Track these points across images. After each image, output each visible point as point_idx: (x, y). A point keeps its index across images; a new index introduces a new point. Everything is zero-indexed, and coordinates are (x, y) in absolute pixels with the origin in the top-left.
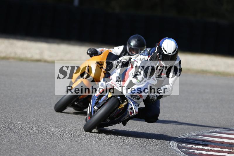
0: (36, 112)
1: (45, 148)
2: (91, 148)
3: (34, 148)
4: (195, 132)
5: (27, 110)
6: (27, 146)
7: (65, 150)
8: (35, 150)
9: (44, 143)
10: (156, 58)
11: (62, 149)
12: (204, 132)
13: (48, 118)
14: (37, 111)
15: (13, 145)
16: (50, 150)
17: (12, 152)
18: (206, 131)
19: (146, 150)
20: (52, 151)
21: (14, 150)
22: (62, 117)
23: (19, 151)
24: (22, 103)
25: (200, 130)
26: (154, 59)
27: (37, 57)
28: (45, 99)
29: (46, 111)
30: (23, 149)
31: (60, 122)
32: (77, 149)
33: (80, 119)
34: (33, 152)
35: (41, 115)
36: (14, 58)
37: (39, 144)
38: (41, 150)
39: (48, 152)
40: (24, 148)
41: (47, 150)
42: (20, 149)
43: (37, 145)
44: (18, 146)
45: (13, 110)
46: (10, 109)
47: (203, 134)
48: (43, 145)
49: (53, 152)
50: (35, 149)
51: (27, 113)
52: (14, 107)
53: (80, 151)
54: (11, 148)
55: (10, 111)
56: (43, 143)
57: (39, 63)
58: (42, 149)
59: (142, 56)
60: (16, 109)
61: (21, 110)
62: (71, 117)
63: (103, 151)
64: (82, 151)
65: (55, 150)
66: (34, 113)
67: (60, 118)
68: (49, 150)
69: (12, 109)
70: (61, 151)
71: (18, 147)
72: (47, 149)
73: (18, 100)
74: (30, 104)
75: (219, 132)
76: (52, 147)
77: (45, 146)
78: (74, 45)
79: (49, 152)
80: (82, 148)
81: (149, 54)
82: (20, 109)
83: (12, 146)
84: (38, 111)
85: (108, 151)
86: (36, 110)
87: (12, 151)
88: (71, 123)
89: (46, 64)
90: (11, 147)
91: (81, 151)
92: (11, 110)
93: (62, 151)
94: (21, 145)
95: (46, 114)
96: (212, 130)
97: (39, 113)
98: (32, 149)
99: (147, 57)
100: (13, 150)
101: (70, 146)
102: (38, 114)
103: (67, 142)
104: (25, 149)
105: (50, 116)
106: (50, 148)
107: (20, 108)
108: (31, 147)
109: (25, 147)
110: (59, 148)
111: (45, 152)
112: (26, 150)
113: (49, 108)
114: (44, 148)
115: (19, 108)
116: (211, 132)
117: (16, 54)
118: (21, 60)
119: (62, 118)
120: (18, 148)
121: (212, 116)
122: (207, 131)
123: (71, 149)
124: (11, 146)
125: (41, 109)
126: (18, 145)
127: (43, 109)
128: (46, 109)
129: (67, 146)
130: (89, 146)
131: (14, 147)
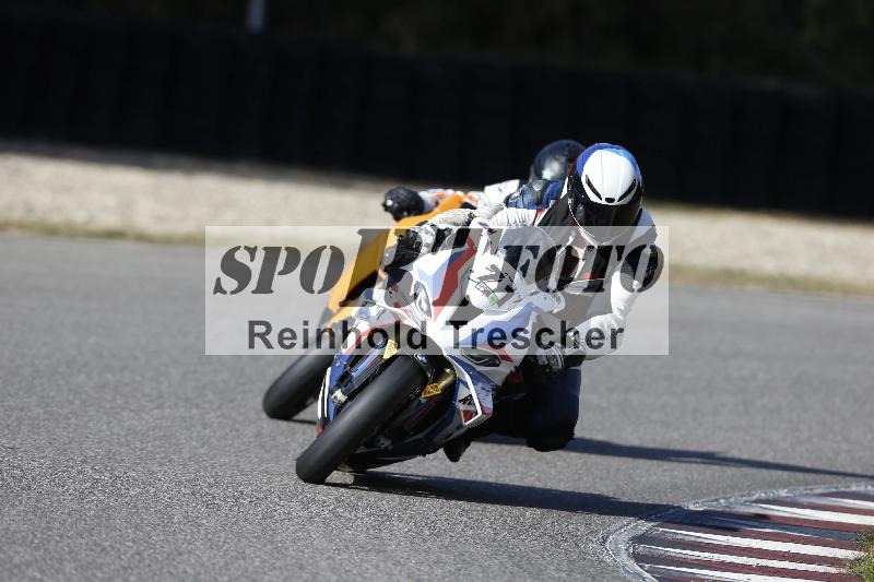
0: (104, 427)
1: (140, 562)
2: (311, 561)
3: (99, 561)
4: (700, 501)
5: (73, 420)
6: (70, 553)
7: (214, 569)
8: (100, 567)
9: (133, 541)
10: (565, 218)
11: (203, 565)
12: (732, 500)
13: (150, 449)
14: (110, 422)
15: (20, 549)
16: (159, 566)
17: (16, 575)
18: (742, 496)
19: (516, 569)
20: (165, 570)
21: (24, 568)
22: (202, 447)
23: (43, 572)
24: (52, 394)
25: (717, 494)
26: (559, 220)
27: (109, 220)
28: (138, 378)
29: (144, 423)
30: (57, 566)
31: (196, 463)
32: (257, 564)
33: (268, 451)
34: (95, 576)
35: (126, 436)
36: (22, 226)
37: (118, 545)
38: (125, 568)
39: (151, 574)
40: (61, 561)
41: (147, 569)
42: (47, 564)
43: (109, 549)
44: (39, 554)
45: (20, 420)
46: (9, 417)
47: (727, 507)
48: (132, 552)
49: (168, 575)
50: (102, 564)
51: (71, 430)
52: (22, 410)
53: (271, 570)
54: (14, 561)
55: (9, 422)
56: (130, 544)
57: (118, 244)
58: (126, 565)
59: (512, 209)
60: (29, 414)
61: (48, 419)
62: (236, 445)
63: (355, 572)
64: (277, 572)
65: (176, 568)
66: (99, 431)
67: (196, 448)
68: (153, 566)
69: (15, 414)
70: (199, 574)
71: (39, 558)
72: (147, 562)
73: (36, 382)
74: (84, 396)
75: (789, 500)
76: (165, 555)
77: (138, 554)
78: (248, 175)
79: (155, 574)
80: (277, 559)
81: (539, 204)
82: (46, 416)
83: (15, 552)
84: (112, 425)
85: (373, 570)
86: (105, 418)
87: (16, 571)
88: (238, 466)
89: (144, 247)
90: (11, 558)
91: (271, 573)
92: (13, 419)
93: (202, 572)
94: (51, 548)
95: (143, 435)
96: (763, 495)
97: (115, 431)
98: (90, 564)
99: (532, 212)
100: (18, 567)
101: (234, 554)
102: (112, 433)
103: (222, 539)
104: (66, 563)
105: (158, 442)
106: (157, 560)
107: (45, 412)
108: (87, 555)
109: (67, 556)
110: (193, 561)
111: (140, 574)
112: (69, 567)
113: (155, 412)
114: (136, 562)
115: (42, 411)
116: (759, 501)
117: (29, 210)
118: (51, 231)
119: (202, 451)
120: (37, 561)
121: (763, 441)
122: (744, 498)
123: (236, 565)
124: (11, 553)
125: (125, 414)
126: (37, 548)
127: (132, 415)
128: (144, 415)
129: (222, 554)
130: (303, 552)
131: (23, 557)
